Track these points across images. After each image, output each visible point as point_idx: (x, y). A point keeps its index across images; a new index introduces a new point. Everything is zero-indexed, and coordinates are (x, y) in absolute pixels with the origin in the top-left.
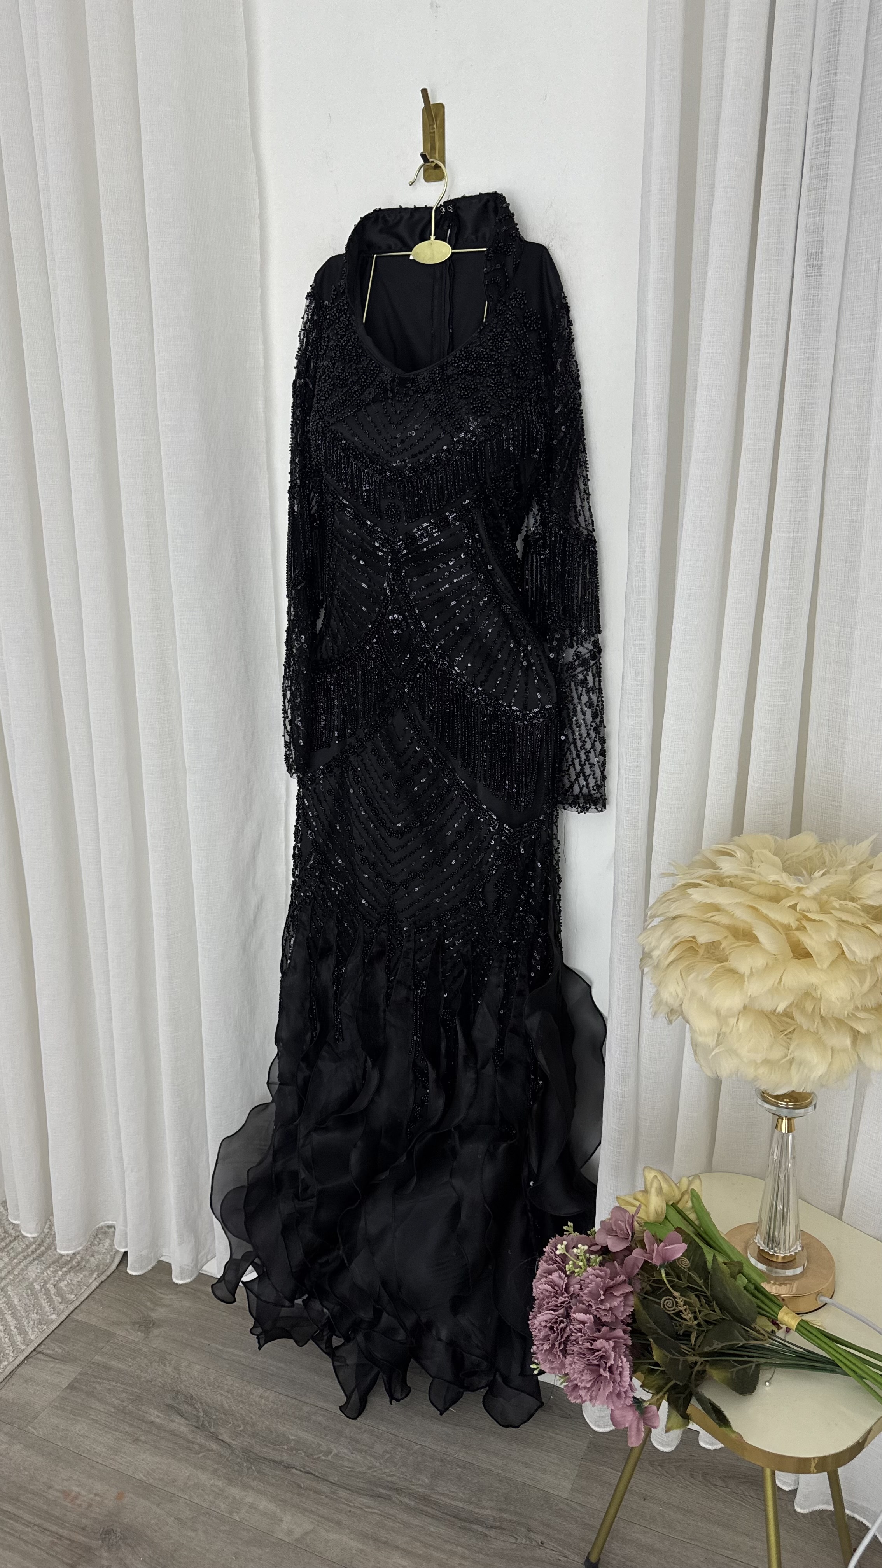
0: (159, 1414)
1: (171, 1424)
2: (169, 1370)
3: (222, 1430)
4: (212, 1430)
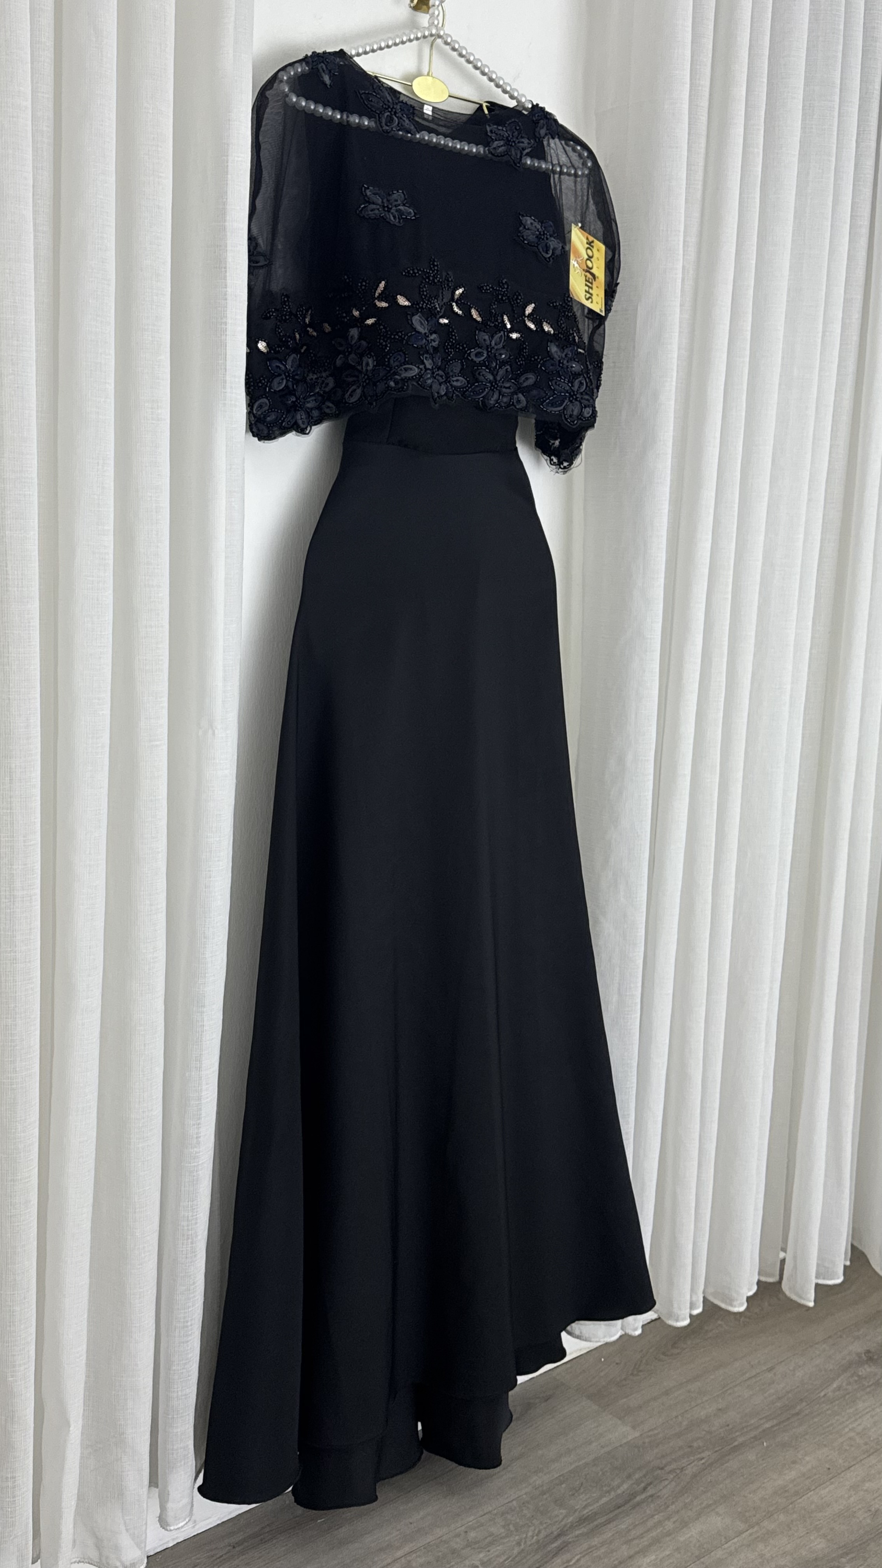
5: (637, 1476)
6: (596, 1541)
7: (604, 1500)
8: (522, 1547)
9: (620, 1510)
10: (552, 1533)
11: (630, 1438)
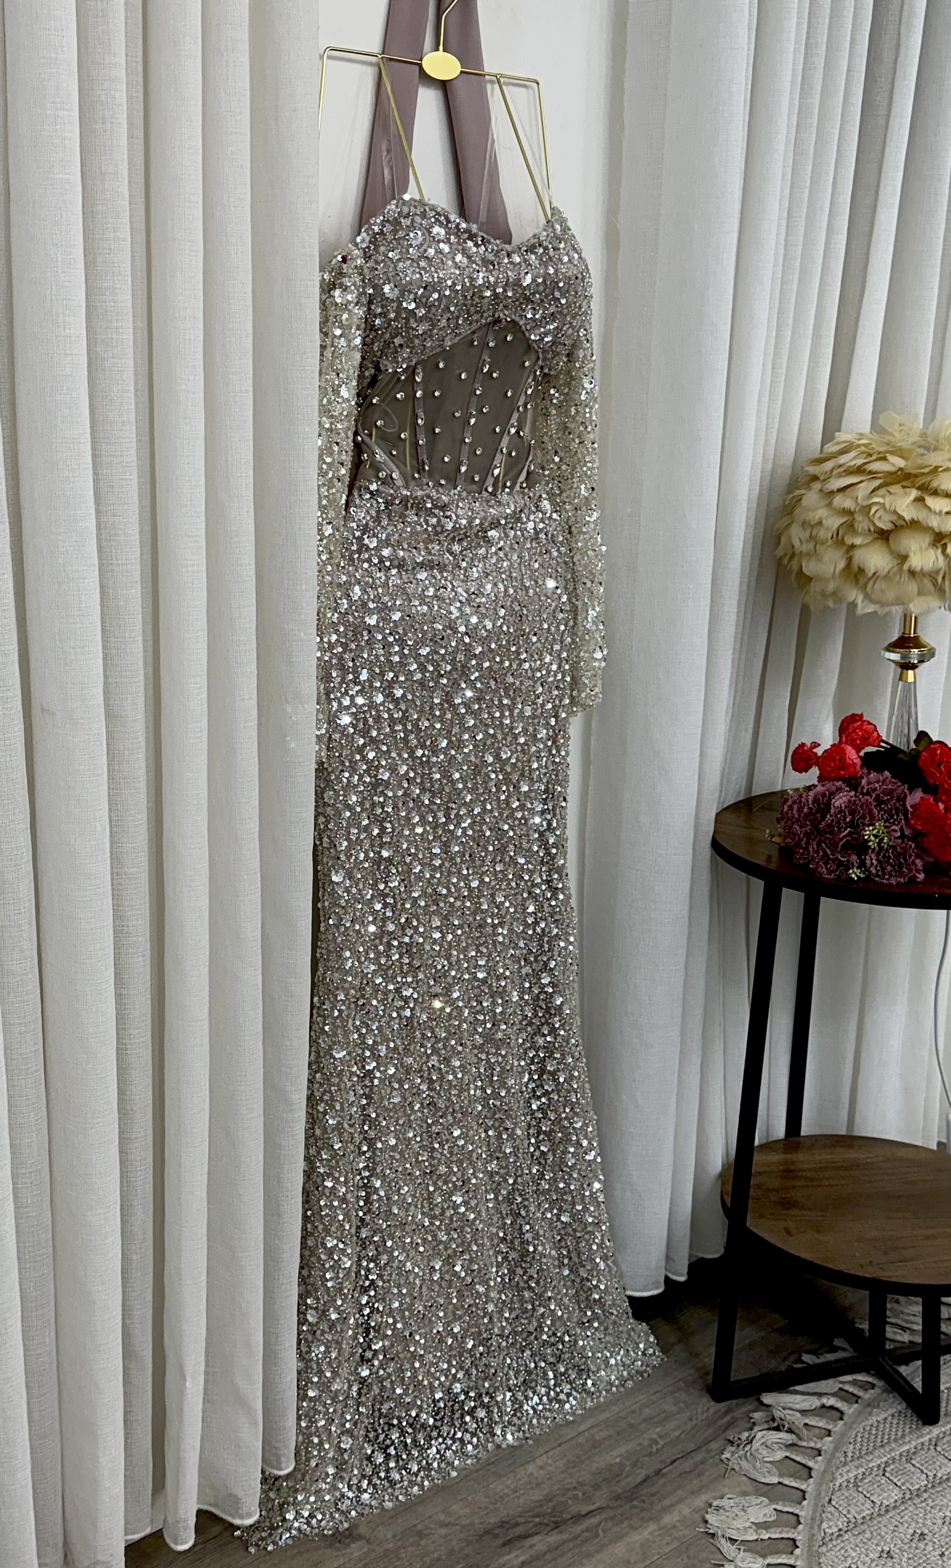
0: (512, 1555)
1: (536, 1548)
2: (443, 1531)
3: (575, 1509)
4: (569, 1516)
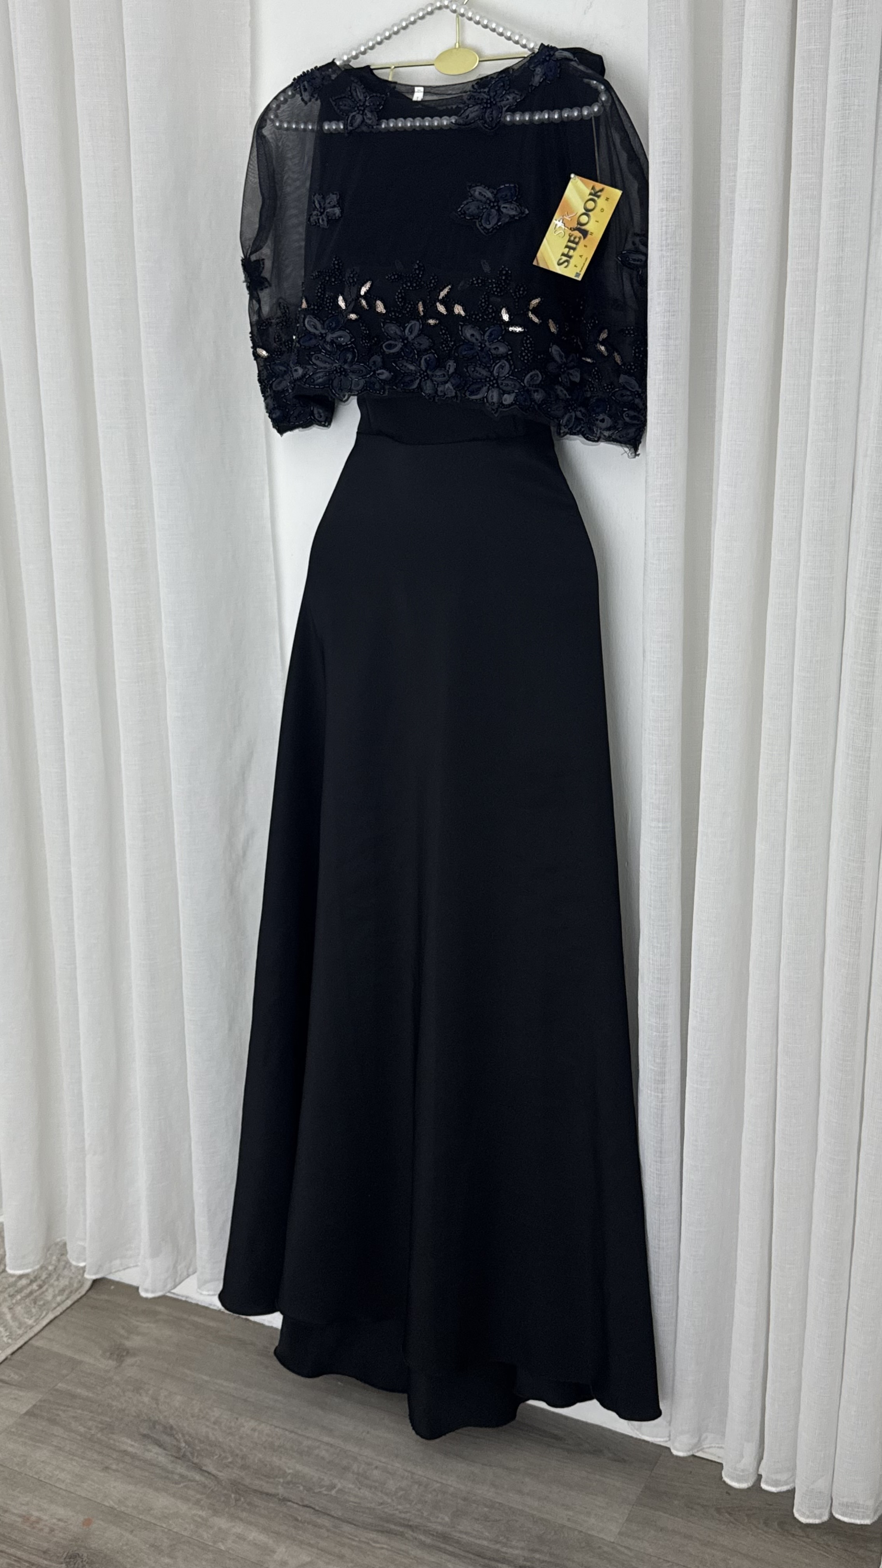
5: (537, 1556)
6: (419, 1553)
7: (485, 1543)
8: (380, 1507)
9: (477, 1558)
10: (409, 1520)
11: (601, 1535)
